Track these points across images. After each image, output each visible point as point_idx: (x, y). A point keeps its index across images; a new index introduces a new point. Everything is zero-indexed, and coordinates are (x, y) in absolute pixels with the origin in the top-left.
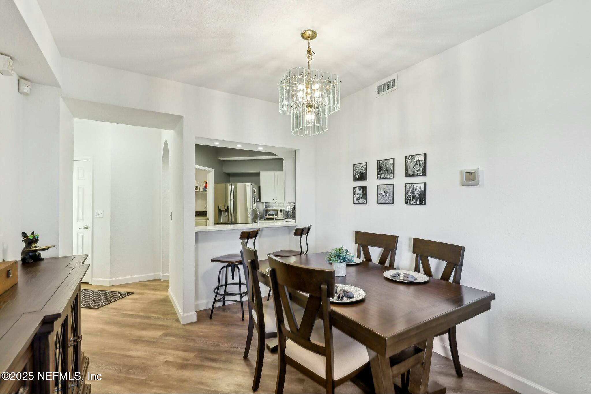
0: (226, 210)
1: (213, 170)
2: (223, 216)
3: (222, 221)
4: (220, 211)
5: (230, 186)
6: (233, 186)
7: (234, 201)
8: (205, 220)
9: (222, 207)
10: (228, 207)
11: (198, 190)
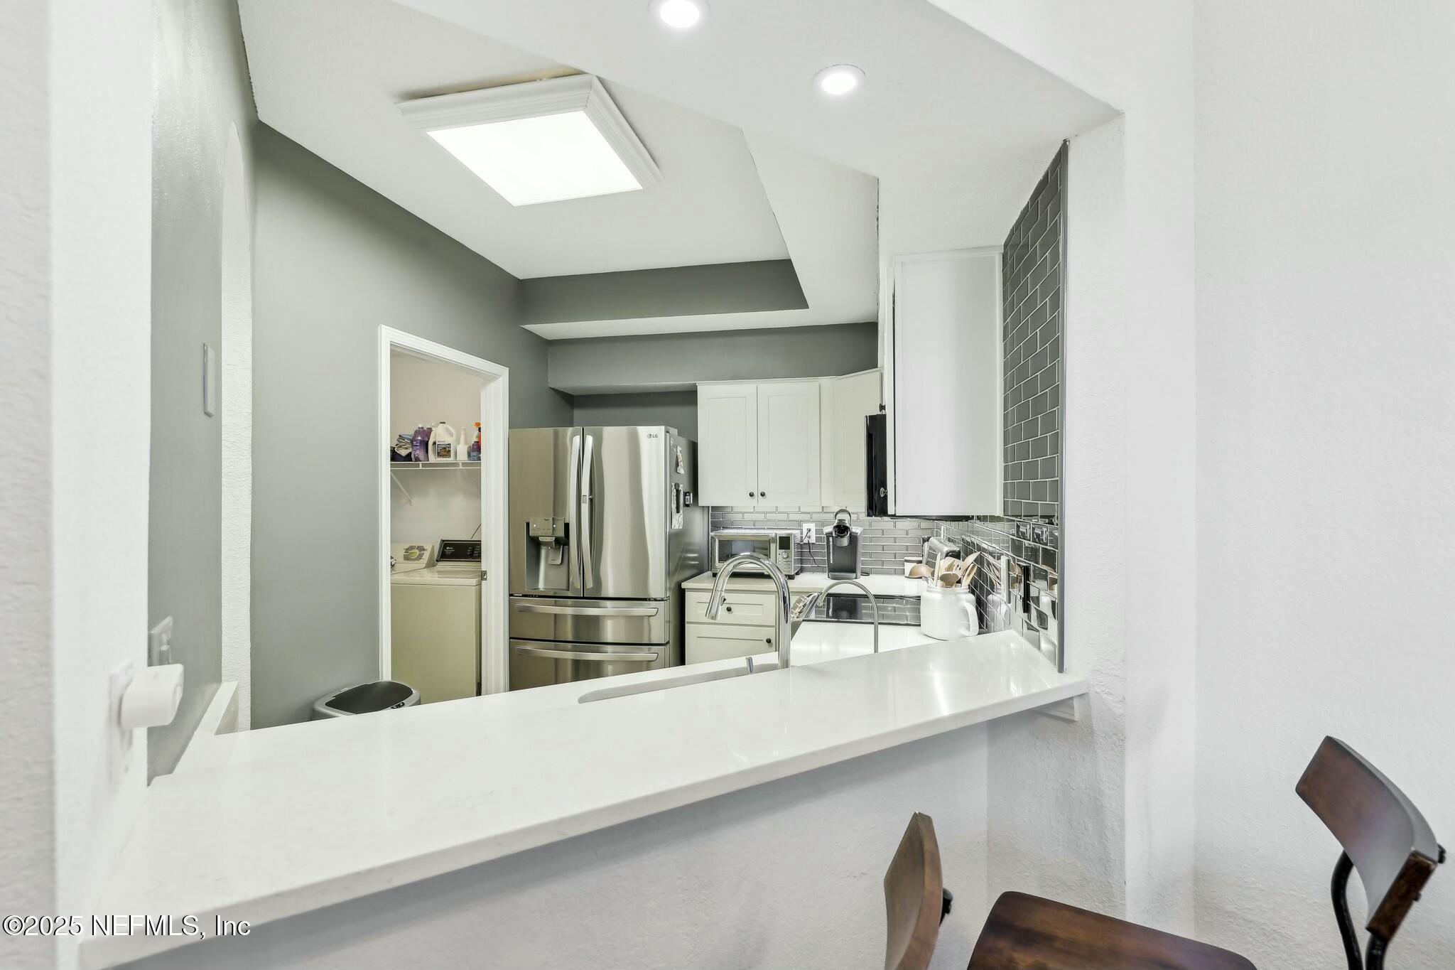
0: (558, 541)
1: (503, 373)
2: (548, 566)
3: (541, 586)
4: (535, 544)
5: (577, 440)
6: (589, 440)
7: (591, 500)
8: (474, 581)
9: (543, 529)
10: (567, 526)
11: (451, 460)
